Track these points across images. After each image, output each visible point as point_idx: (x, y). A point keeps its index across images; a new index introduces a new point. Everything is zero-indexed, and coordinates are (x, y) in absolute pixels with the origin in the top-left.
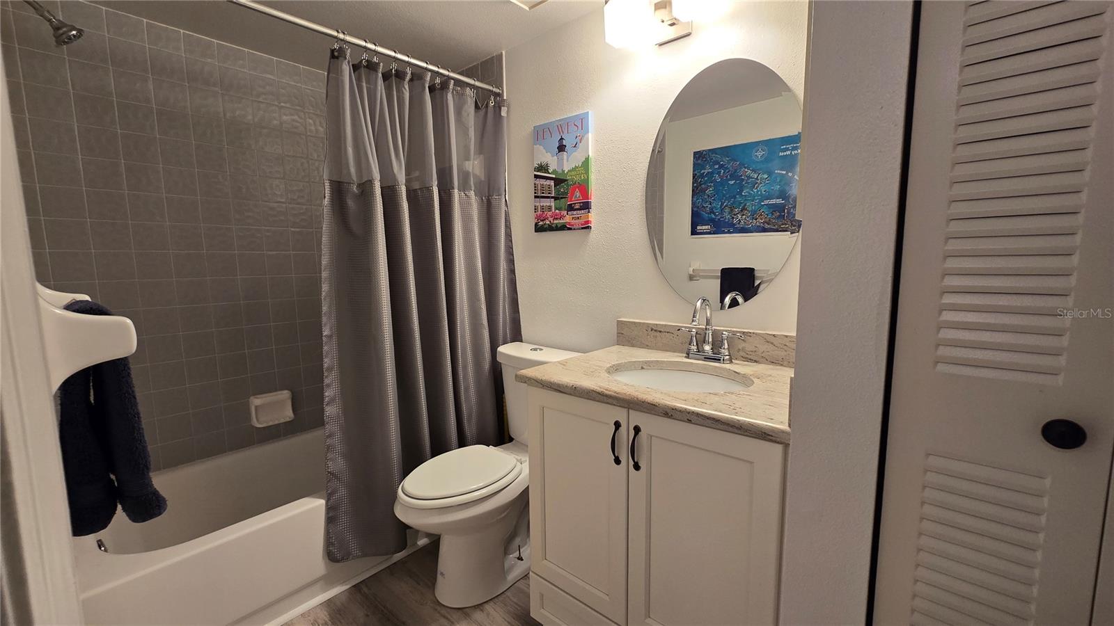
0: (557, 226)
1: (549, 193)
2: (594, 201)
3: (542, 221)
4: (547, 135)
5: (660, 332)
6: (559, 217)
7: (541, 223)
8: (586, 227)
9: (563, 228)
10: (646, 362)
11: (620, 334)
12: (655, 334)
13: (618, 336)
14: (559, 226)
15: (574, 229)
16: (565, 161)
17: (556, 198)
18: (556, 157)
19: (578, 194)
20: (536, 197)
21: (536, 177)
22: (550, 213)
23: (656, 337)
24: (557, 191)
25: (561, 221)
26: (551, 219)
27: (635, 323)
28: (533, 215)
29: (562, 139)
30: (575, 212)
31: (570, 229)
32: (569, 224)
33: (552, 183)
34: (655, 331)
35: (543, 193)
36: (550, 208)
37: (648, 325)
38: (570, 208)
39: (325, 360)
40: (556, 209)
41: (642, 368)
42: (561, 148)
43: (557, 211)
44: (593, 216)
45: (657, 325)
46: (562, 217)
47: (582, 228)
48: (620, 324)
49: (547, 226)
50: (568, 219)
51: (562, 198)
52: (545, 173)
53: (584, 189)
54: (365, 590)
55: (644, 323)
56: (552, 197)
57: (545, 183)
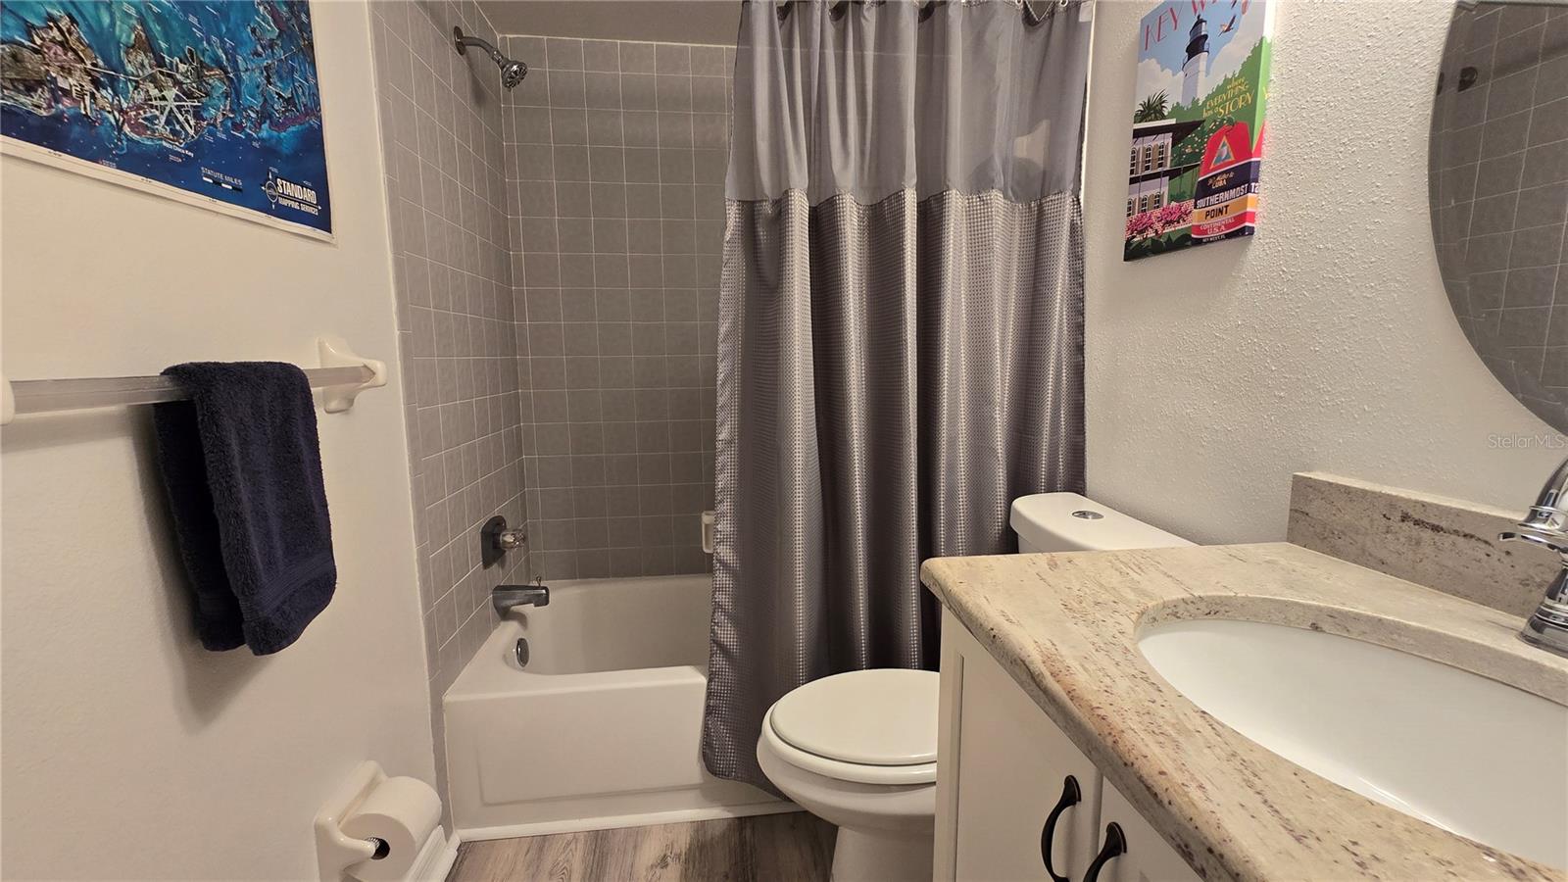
0: (1169, 238)
1: (1160, 165)
2: (1268, 158)
3: (1141, 232)
4: (1168, 24)
5: (1436, 529)
6: (1175, 217)
7: (1138, 239)
8: (1240, 231)
9: (1184, 242)
10: (1332, 615)
11: (1298, 514)
12: (1416, 531)
13: (1291, 518)
14: (1174, 239)
15: (1209, 242)
16: (1202, 76)
17: (1172, 174)
18: (1181, 74)
19: (1225, 150)
20: (1133, 181)
21: (1138, 134)
22: (1158, 212)
23: (1418, 543)
24: (1178, 154)
25: (1182, 226)
26: (1158, 226)
27: (1347, 490)
28: (1123, 222)
29: (1200, 22)
30: (1213, 199)
31: (1198, 242)
32: (1197, 229)
33: (1167, 139)
34: (1417, 523)
35: (1147, 168)
36: (1158, 199)
37: (1392, 502)
38: (1205, 190)
39: (720, 477)
40: (1172, 198)
41: (1315, 627)
42: (1196, 46)
43: (1174, 204)
44: (1259, 201)
45: (1424, 505)
46: (1183, 215)
47: (1229, 236)
48: (1303, 488)
49: (1149, 242)
50: (1196, 217)
51: (1187, 169)
52: (1156, 119)
53: (1241, 134)
54: (748, 832)
55: (1380, 495)
56: (1165, 173)
57: (1153, 144)
